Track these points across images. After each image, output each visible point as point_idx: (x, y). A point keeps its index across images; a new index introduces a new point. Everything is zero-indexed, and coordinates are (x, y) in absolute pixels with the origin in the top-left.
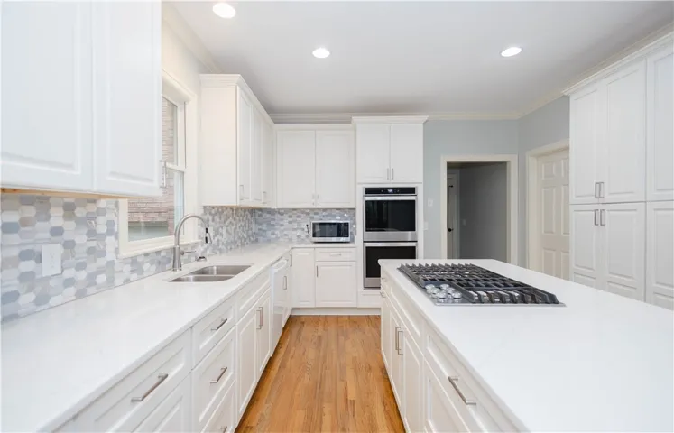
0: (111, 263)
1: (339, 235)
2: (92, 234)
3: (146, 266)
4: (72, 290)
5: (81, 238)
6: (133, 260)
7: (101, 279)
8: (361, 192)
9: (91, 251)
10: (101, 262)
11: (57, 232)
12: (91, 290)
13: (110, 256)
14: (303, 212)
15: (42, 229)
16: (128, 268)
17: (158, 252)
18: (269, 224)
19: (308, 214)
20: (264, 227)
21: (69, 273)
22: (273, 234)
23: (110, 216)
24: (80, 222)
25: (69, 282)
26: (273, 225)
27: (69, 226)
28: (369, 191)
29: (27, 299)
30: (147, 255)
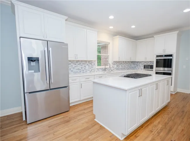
0: (94, 69)
1: (151, 68)
2: (92, 65)
3: (100, 70)
4: (89, 71)
5: (90, 65)
6: (98, 69)
7: (93, 70)
8: (155, 56)
9: (92, 67)
10: (93, 68)
11: (87, 64)
12: (92, 72)
13: (94, 68)
14: (145, 62)
15: (86, 64)
16: (97, 70)
17: (102, 68)
18: (137, 65)
19: (146, 63)
20: (136, 66)
21: (89, 69)
22: (138, 67)
23: (94, 63)
24: (90, 63)
25: (89, 70)
26: (138, 65)
27: (89, 64)
28: (157, 56)
29: (85, 71)
30: (100, 68)
